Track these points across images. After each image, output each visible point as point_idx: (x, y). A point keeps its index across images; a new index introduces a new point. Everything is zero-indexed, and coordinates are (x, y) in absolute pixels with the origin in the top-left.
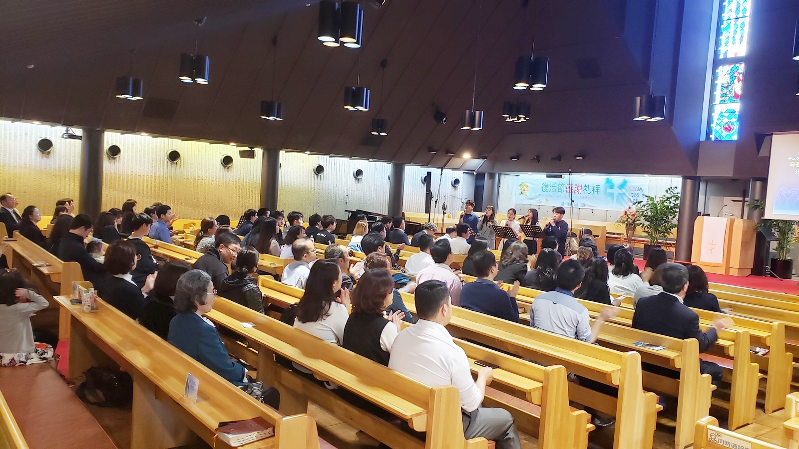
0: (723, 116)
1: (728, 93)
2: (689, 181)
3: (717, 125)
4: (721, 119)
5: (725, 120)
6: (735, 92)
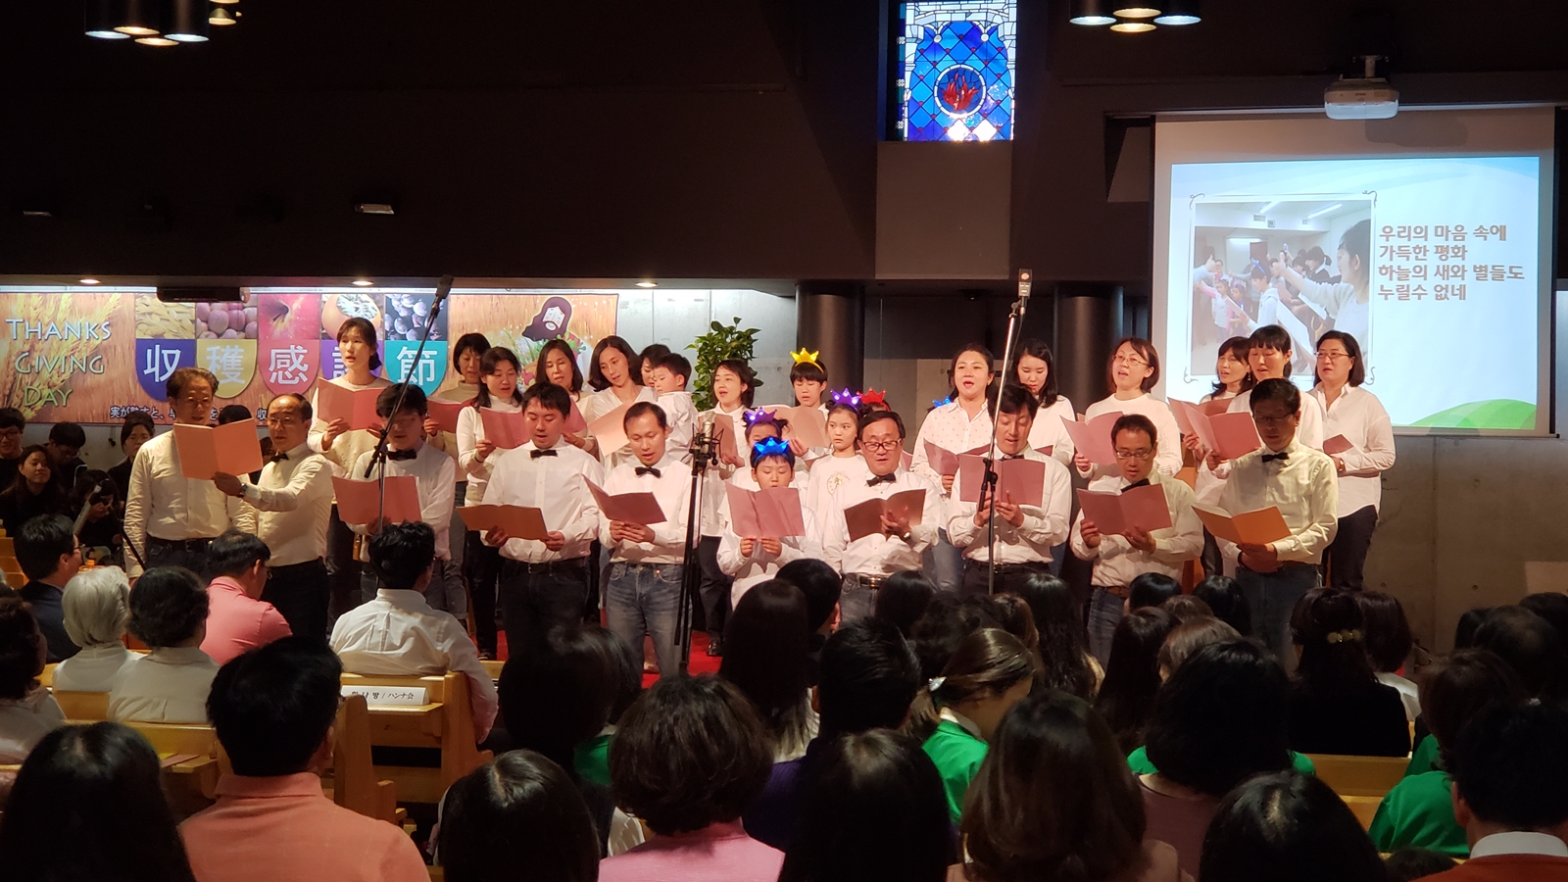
2: (827, 301)
3: (918, 79)
4: (931, 57)
5: (946, 65)
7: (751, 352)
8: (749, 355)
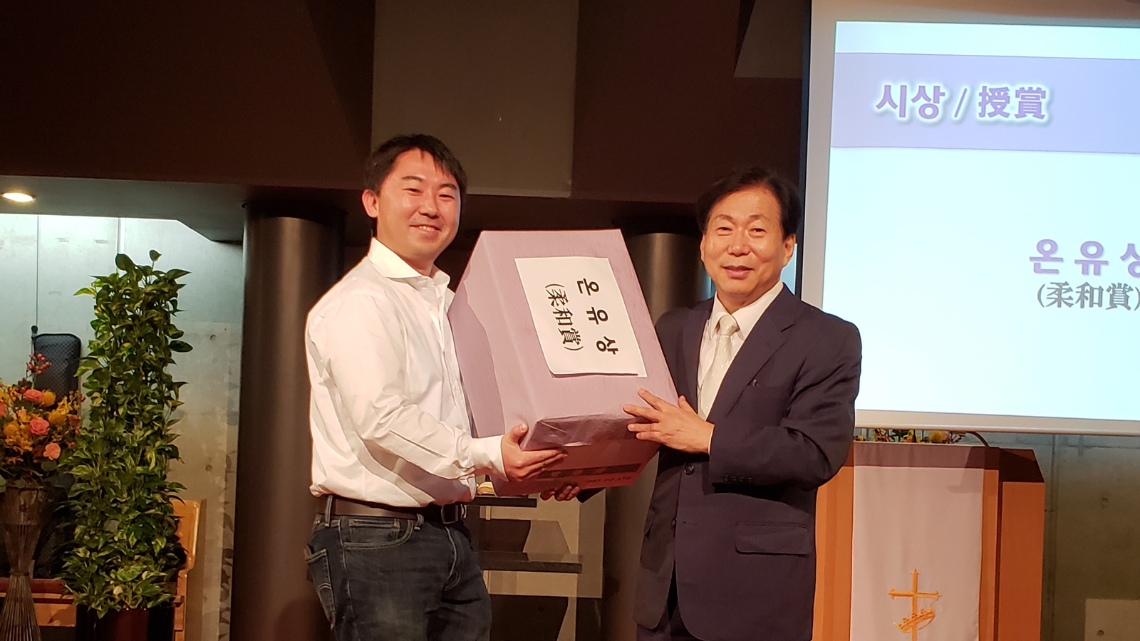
7: (174, 303)
8: (171, 308)
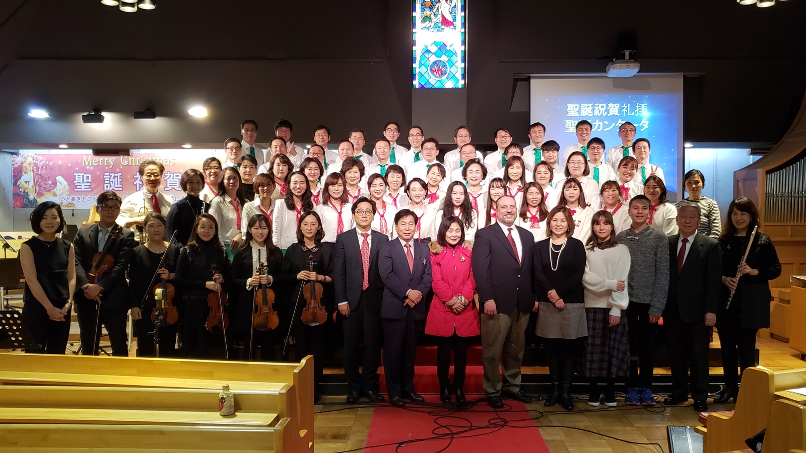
0: (428, 51)
1: (433, 16)
3: (421, 65)
4: (427, 55)
5: (433, 59)
6: (443, 16)
